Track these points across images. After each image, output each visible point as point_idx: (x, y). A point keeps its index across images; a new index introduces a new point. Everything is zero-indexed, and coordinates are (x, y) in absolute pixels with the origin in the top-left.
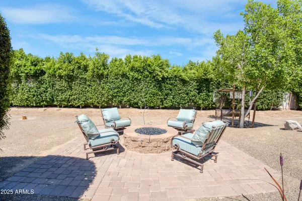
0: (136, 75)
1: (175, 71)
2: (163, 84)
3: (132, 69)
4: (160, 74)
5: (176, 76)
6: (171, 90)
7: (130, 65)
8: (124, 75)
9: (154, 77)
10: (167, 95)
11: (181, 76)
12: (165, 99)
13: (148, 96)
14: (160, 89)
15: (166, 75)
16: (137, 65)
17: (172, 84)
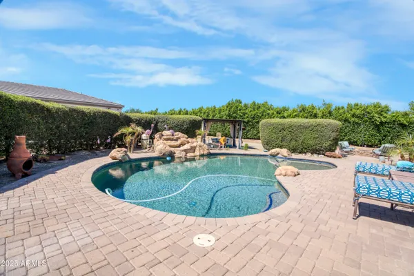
0: (357, 120)
1: (394, 116)
2: (381, 127)
3: (353, 116)
4: (378, 119)
5: (394, 121)
6: (389, 132)
7: (352, 113)
8: (346, 120)
9: (373, 122)
10: (385, 136)
11: (400, 121)
12: (383, 140)
13: (366, 136)
14: (379, 131)
15: (384, 120)
16: (358, 112)
17: (390, 128)
